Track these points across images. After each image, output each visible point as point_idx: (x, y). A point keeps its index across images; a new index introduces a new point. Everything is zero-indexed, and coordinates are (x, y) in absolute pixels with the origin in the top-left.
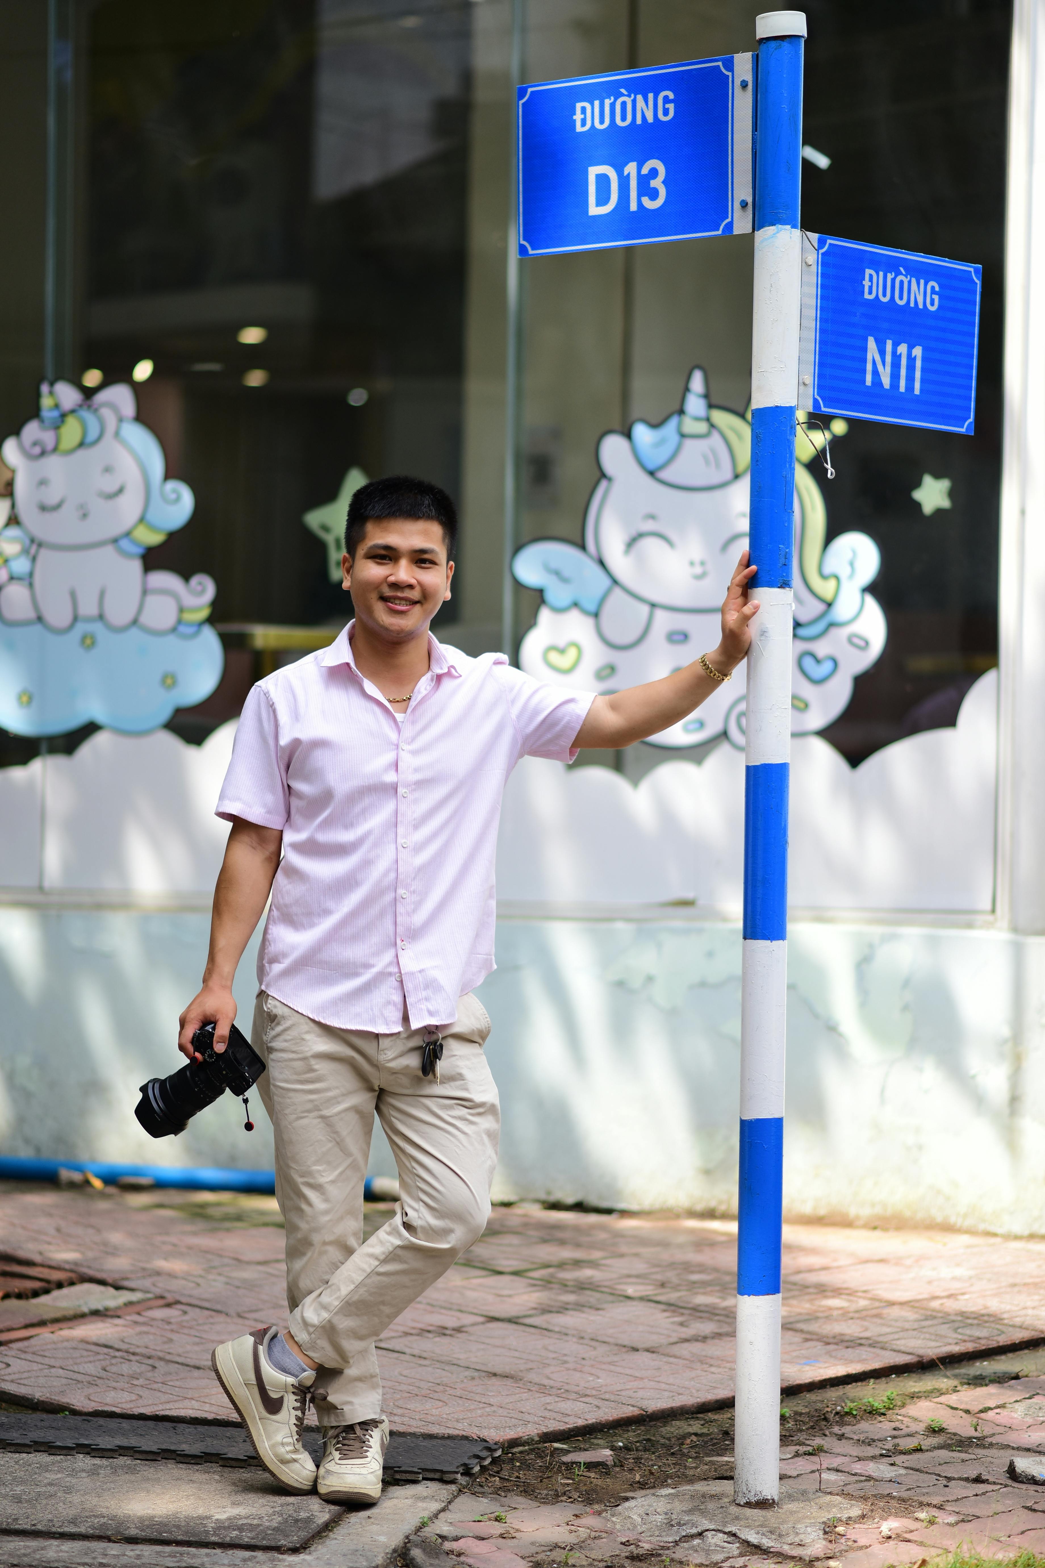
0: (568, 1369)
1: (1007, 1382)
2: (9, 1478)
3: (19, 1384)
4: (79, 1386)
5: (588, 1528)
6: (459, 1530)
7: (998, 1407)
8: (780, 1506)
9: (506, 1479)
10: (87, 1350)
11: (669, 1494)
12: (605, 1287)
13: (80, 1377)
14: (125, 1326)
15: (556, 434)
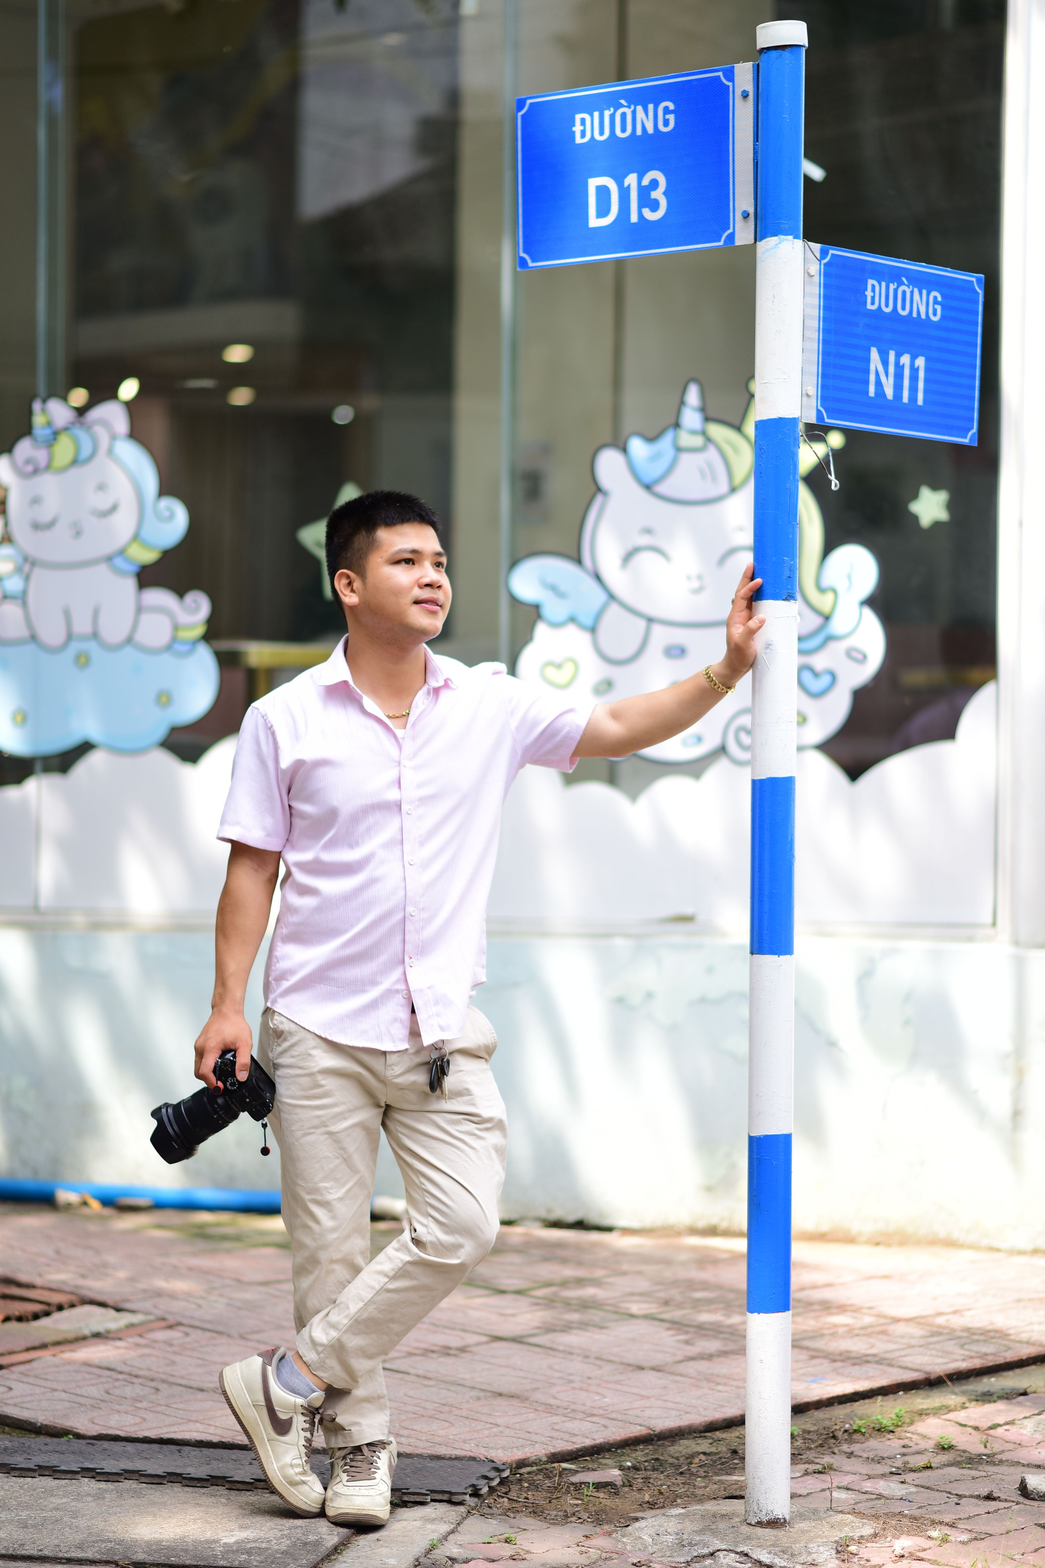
0: (574, 1389)
1: (1014, 1398)
2: (14, 1503)
3: (22, 1407)
4: (82, 1409)
5: (599, 1549)
6: (469, 1552)
7: (1007, 1424)
8: (791, 1525)
9: (515, 1500)
10: (89, 1373)
11: (680, 1514)
12: (609, 1305)
13: (82, 1400)
14: (127, 1348)
15: (546, 449)
